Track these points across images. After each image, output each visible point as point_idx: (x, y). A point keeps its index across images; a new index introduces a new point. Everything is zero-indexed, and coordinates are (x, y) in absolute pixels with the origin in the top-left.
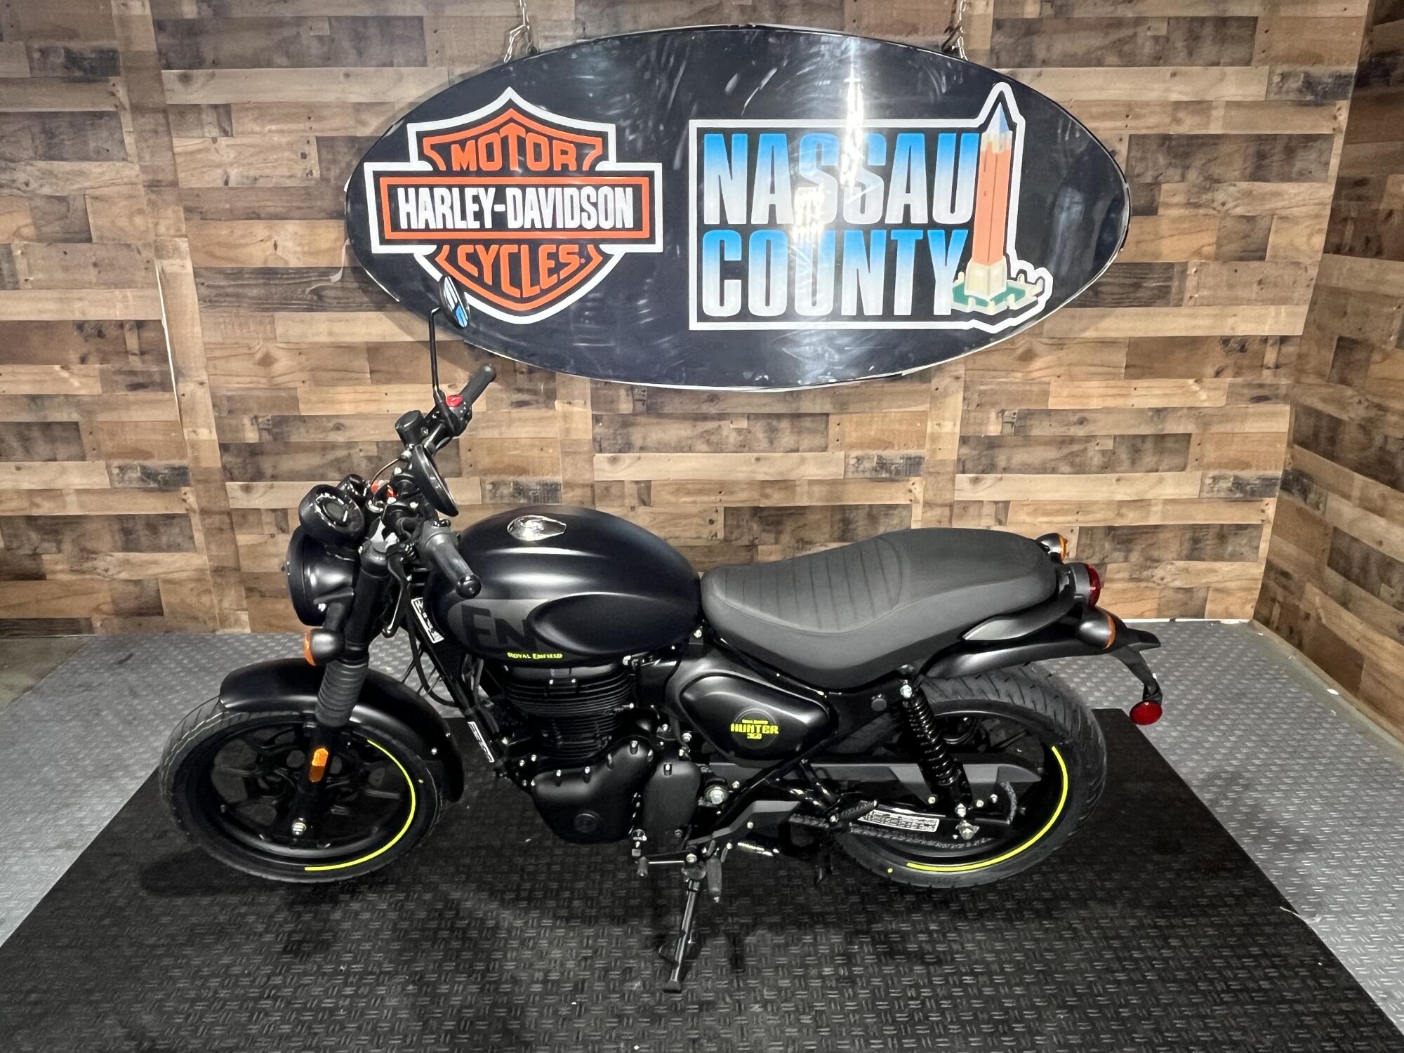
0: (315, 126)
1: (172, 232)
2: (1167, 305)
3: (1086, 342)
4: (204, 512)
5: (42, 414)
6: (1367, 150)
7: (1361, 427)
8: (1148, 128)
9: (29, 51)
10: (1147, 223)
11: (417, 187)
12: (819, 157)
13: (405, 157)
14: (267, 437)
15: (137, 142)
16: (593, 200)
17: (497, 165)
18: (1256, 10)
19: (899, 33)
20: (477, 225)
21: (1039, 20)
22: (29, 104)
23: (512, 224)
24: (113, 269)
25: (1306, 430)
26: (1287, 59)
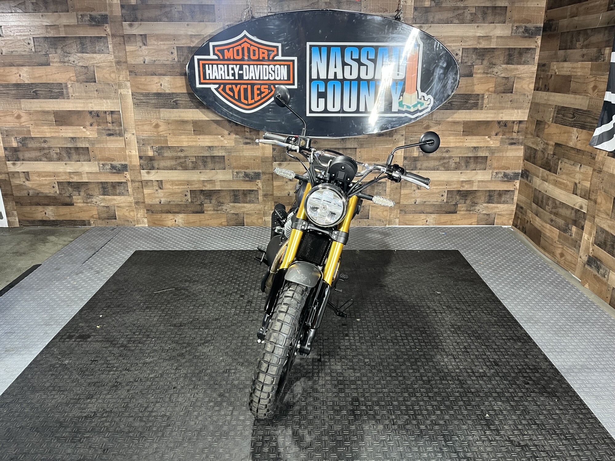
0: (176, 42)
1: (125, 79)
2: (477, 109)
3: (449, 122)
4: (132, 181)
5: (75, 144)
6: (547, 53)
7: (542, 151)
8: (470, 45)
9: (77, 15)
10: (469, 79)
11: (212, 65)
12: (351, 55)
13: (209, 54)
14: (156, 154)
15: (113, 47)
16: (273, 70)
17: (240, 57)
18: (507, 4)
19: (381, 12)
20: (233, 78)
21: (430, 7)
22: (76, 33)
23: (245, 78)
24: (103, 92)
25: (528, 155)
26: (519, 21)
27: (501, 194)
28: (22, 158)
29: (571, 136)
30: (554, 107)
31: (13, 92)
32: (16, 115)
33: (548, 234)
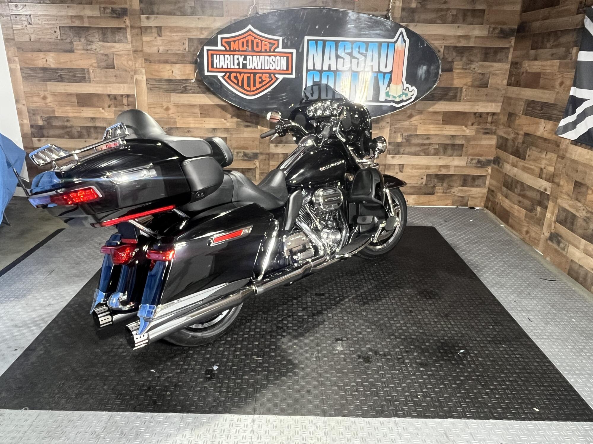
0: (188, 34)
1: (140, 66)
2: (456, 101)
3: (430, 112)
5: (95, 124)
6: (518, 53)
7: (513, 140)
8: (451, 43)
9: (100, 7)
10: (449, 74)
11: (220, 55)
12: (345, 50)
13: (217, 45)
15: (132, 37)
16: (274, 60)
17: (244, 49)
18: (485, 8)
19: (372, 11)
20: (237, 67)
21: (416, 8)
22: (98, 24)
23: (248, 67)
24: (121, 77)
25: (499, 144)
26: (495, 23)
27: (475, 178)
28: (46, 134)
29: (539, 127)
30: (524, 101)
31: (40, 75)
32: (42, 96)
33: (516, 214)
